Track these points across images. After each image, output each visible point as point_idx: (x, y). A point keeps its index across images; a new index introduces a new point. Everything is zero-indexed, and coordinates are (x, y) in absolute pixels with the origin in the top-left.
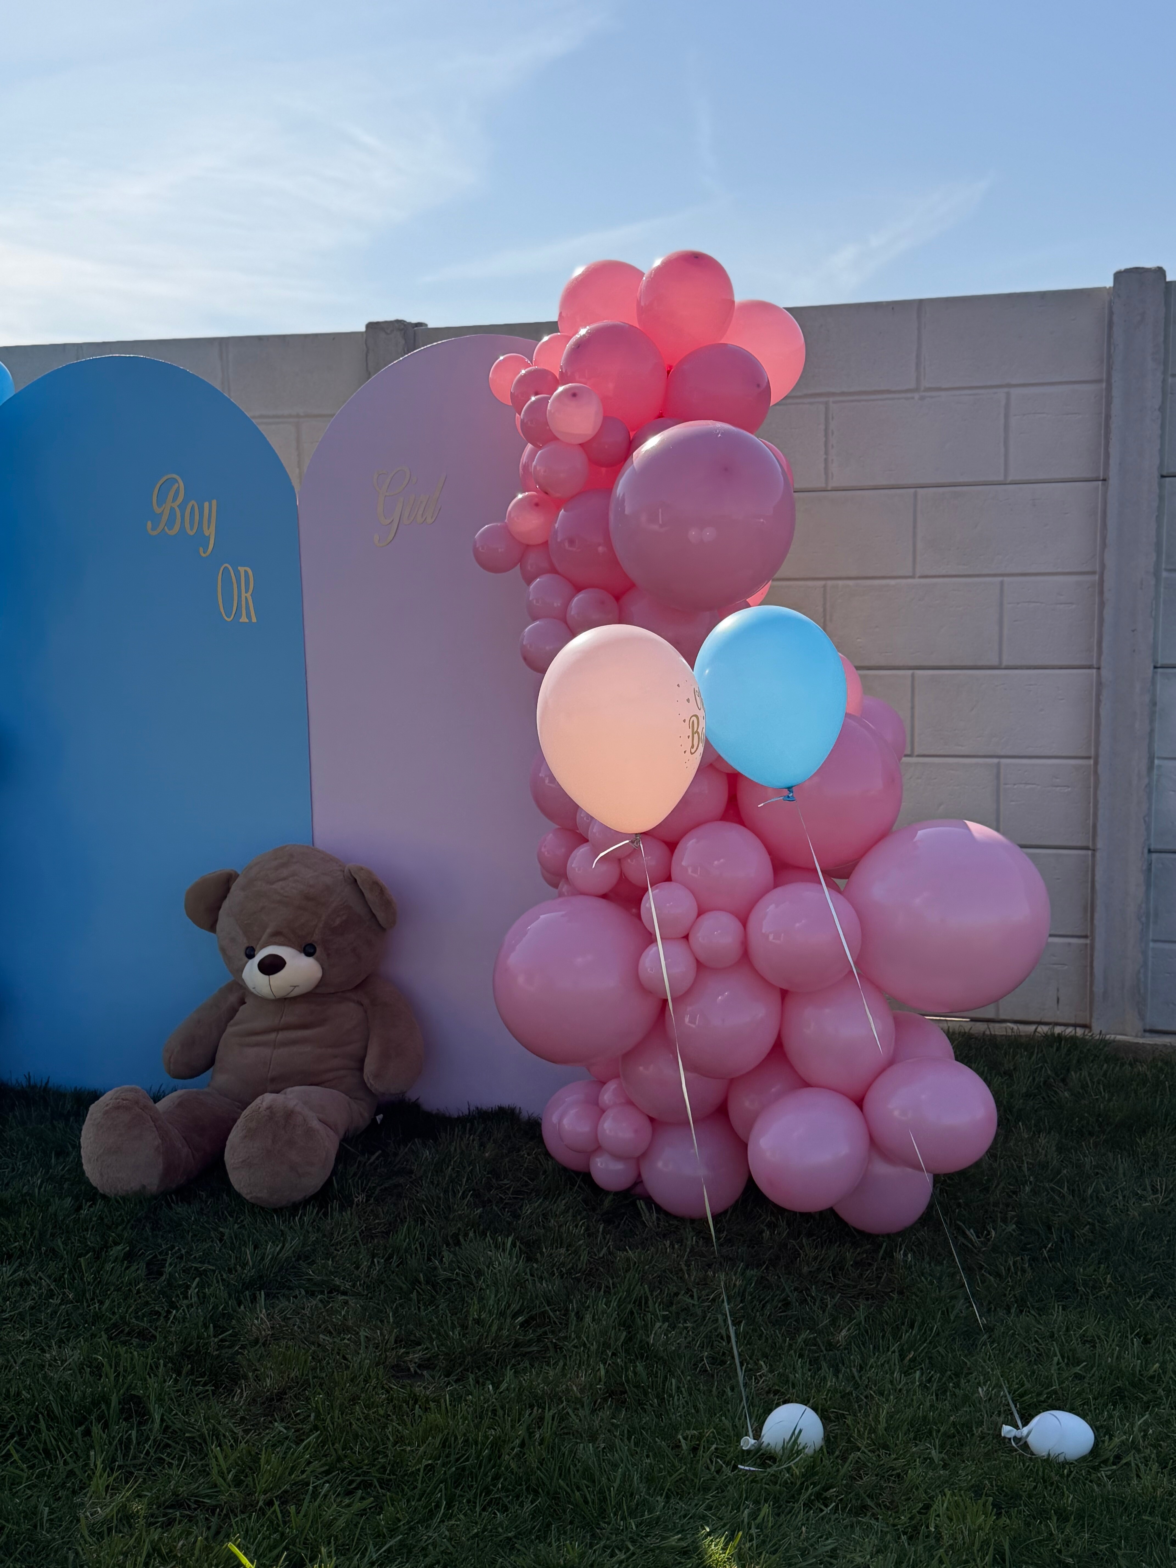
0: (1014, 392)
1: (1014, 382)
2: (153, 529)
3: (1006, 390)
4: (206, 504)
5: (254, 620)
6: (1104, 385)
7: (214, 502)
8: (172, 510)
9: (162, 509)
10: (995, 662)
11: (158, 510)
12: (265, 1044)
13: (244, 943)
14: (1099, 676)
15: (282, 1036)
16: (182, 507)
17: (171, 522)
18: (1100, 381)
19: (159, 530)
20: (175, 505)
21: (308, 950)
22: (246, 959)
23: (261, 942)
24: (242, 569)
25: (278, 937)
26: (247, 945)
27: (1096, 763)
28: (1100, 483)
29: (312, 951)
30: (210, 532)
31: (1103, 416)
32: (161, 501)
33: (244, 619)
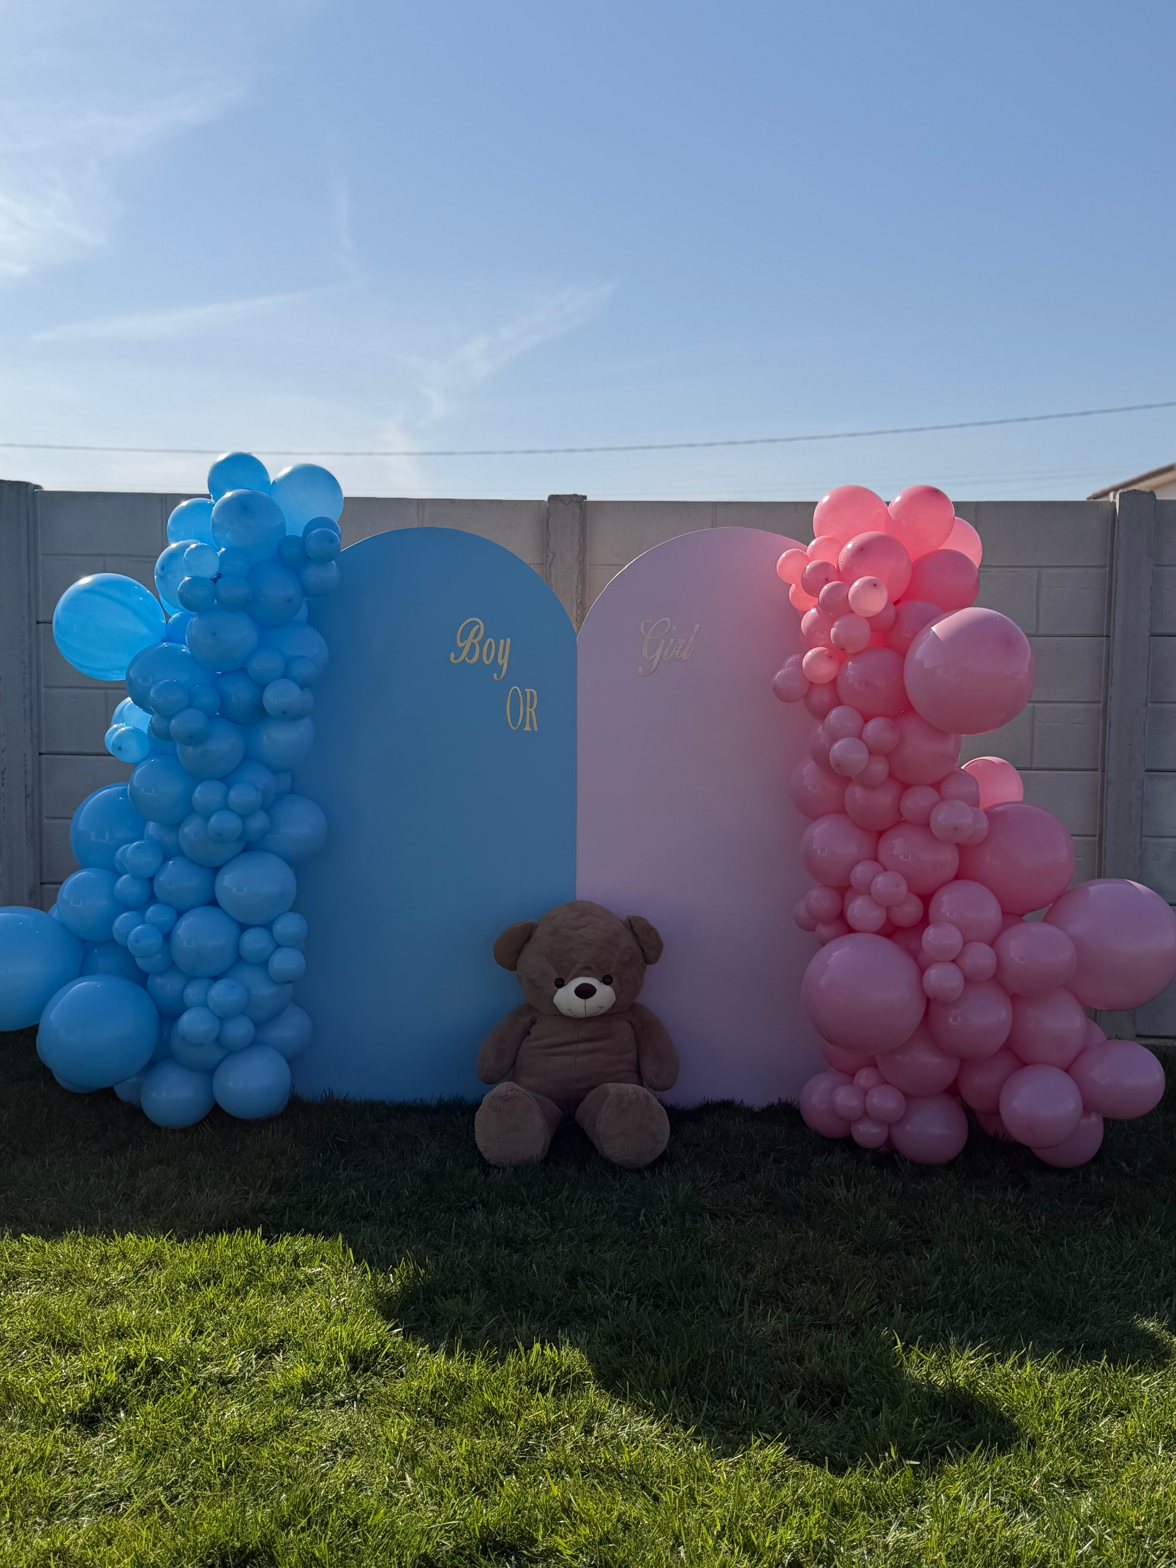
0: (1044, 571)
1: (1044, 564)
2: (455, 659)
3: (1038, 569)
4: (502, 641)
5: (536, 729)
6: (1107, 569)
7: (509, 640)
8: (473, 645)
9: (464, 644)
10: (1028, 765)
11: (460, 645)
12: (569, 1053)
13: (555, 975)
14: (1103, 777)
15: (582, 1047)
16: (482, 643)
17: (471, 655)
18: (1104, 567)
19: (461, 658)
20: (476, 641)
21: (607, 980)
22: (556, 988)
23: (571, 974)
24: (528, 690)
25: (586, 970)
26: (558, 977)
27: (1100, 840)
28: (1104, 638)
29: (609, 981)
30: (504, 662)
31: (1107, 591)
32: (464, 638)
33: (527, 728)
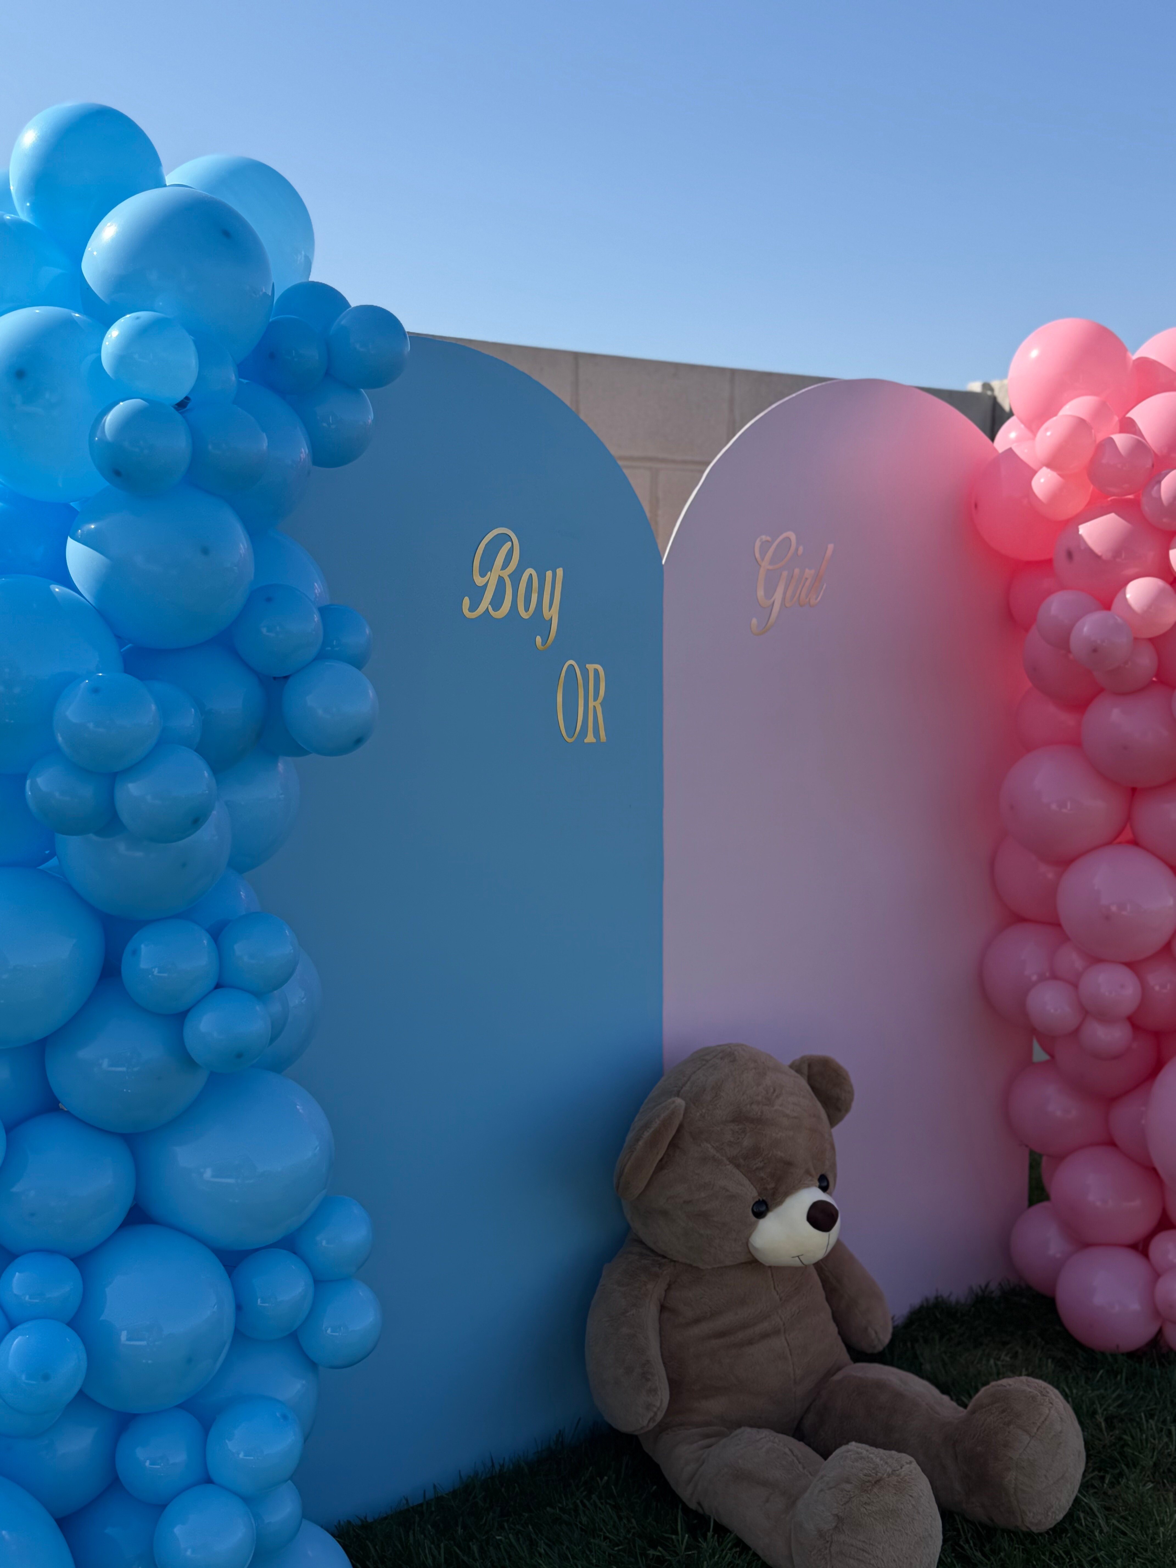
2: (472, 609)
4: (549, 574)
5: (604, 740)
7: (560, 572)
8: (501, 580)
9: (485, 580)
11: (479, 581)
12: (773, 1333)
13: (751, 1194)
15: (786, 1314)
16: (516, 577)
17: (497, 602)
19: (482, 609)
20: (505, 574)
21: (822, 1184)
22: (753, 1218)
23: (783, 1188)
24: (591, 667)
25: (806, 1176)
26: (753, 1198)
29: (825, 1184)
30: (552, 614)
32: (486, 567)
33: (590, 738)
